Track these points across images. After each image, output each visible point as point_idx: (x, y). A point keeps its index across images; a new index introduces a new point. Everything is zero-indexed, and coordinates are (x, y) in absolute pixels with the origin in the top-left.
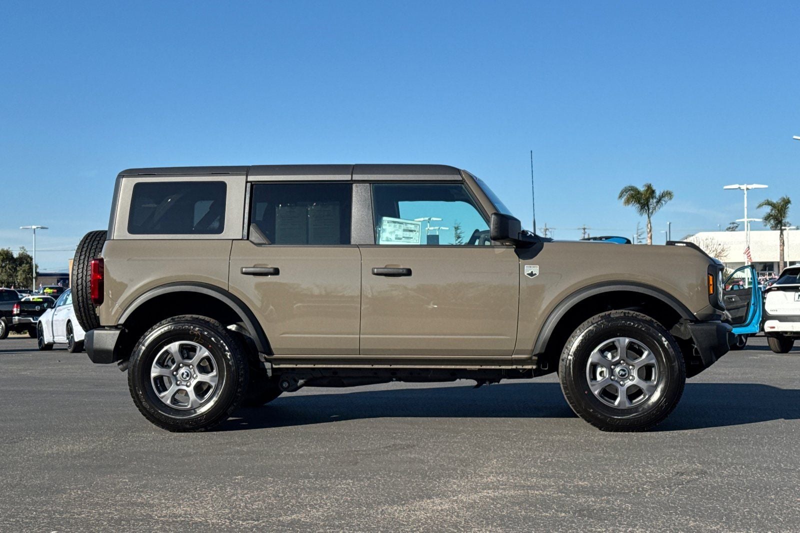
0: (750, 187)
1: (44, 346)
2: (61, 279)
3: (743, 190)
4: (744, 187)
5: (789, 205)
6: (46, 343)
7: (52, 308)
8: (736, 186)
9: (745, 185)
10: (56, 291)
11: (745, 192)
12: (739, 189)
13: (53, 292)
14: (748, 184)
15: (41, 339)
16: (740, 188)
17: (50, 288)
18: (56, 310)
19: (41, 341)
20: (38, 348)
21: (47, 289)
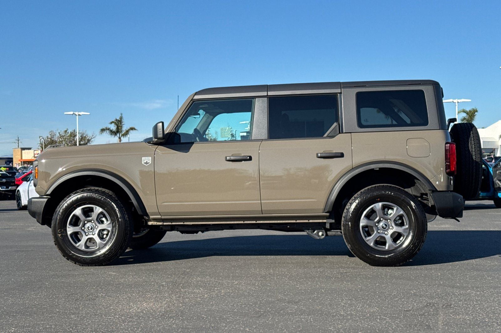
0: (459, 101)
1: (21, 207)
2: (8, 161)
3: (456, 103)
4: (456, 101)
5: (476, 113)
6: (23, 205)
7: (27, 181)
8: (451, 100)
9: (457, 100)
10: (8, 169)
11: (457, 104)
12: (452, 103)
13: (6, 170)
14: (458, 99)
15: (20, 202)
16: (453, 101)
17: (4, 167)
18: (30, 182)
19: (19, 204)
20: (17, 208)
21: (2, 167)
